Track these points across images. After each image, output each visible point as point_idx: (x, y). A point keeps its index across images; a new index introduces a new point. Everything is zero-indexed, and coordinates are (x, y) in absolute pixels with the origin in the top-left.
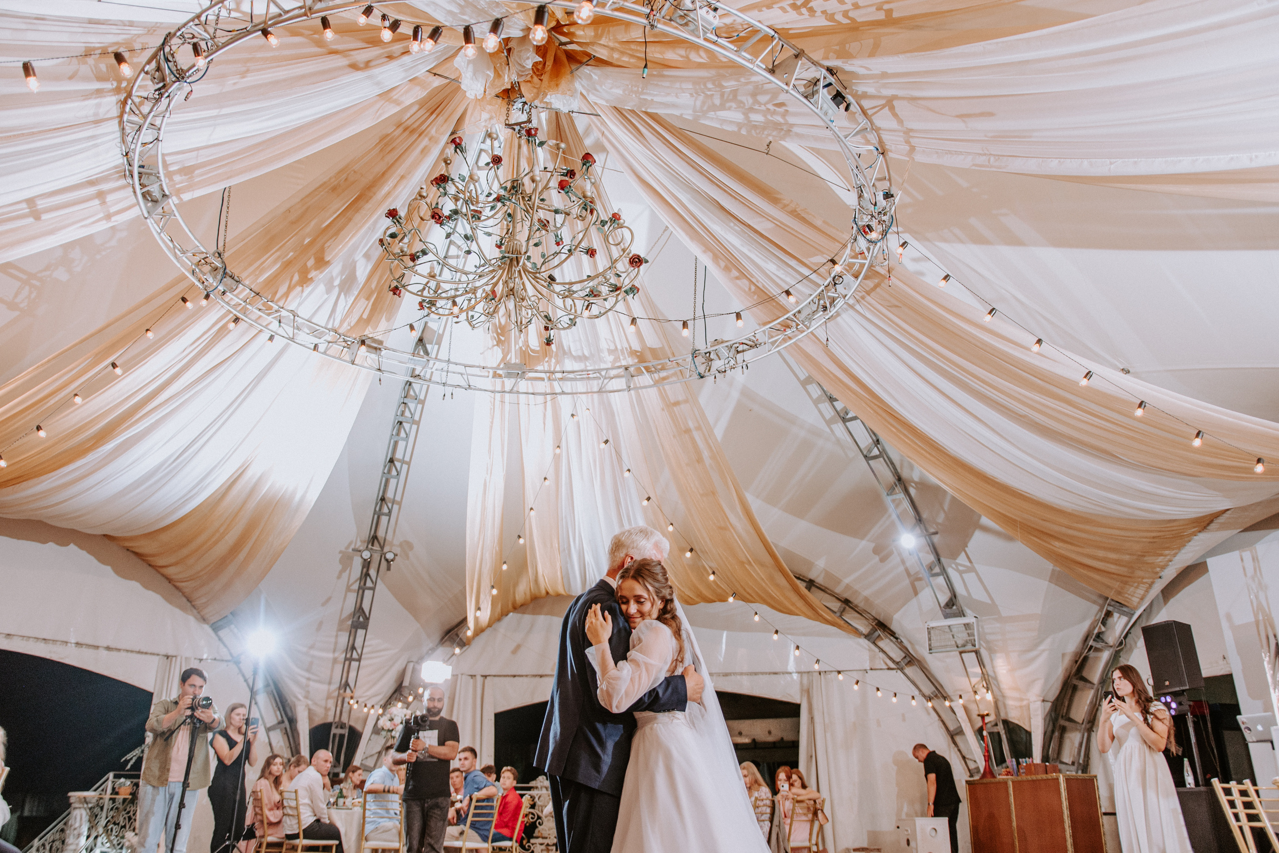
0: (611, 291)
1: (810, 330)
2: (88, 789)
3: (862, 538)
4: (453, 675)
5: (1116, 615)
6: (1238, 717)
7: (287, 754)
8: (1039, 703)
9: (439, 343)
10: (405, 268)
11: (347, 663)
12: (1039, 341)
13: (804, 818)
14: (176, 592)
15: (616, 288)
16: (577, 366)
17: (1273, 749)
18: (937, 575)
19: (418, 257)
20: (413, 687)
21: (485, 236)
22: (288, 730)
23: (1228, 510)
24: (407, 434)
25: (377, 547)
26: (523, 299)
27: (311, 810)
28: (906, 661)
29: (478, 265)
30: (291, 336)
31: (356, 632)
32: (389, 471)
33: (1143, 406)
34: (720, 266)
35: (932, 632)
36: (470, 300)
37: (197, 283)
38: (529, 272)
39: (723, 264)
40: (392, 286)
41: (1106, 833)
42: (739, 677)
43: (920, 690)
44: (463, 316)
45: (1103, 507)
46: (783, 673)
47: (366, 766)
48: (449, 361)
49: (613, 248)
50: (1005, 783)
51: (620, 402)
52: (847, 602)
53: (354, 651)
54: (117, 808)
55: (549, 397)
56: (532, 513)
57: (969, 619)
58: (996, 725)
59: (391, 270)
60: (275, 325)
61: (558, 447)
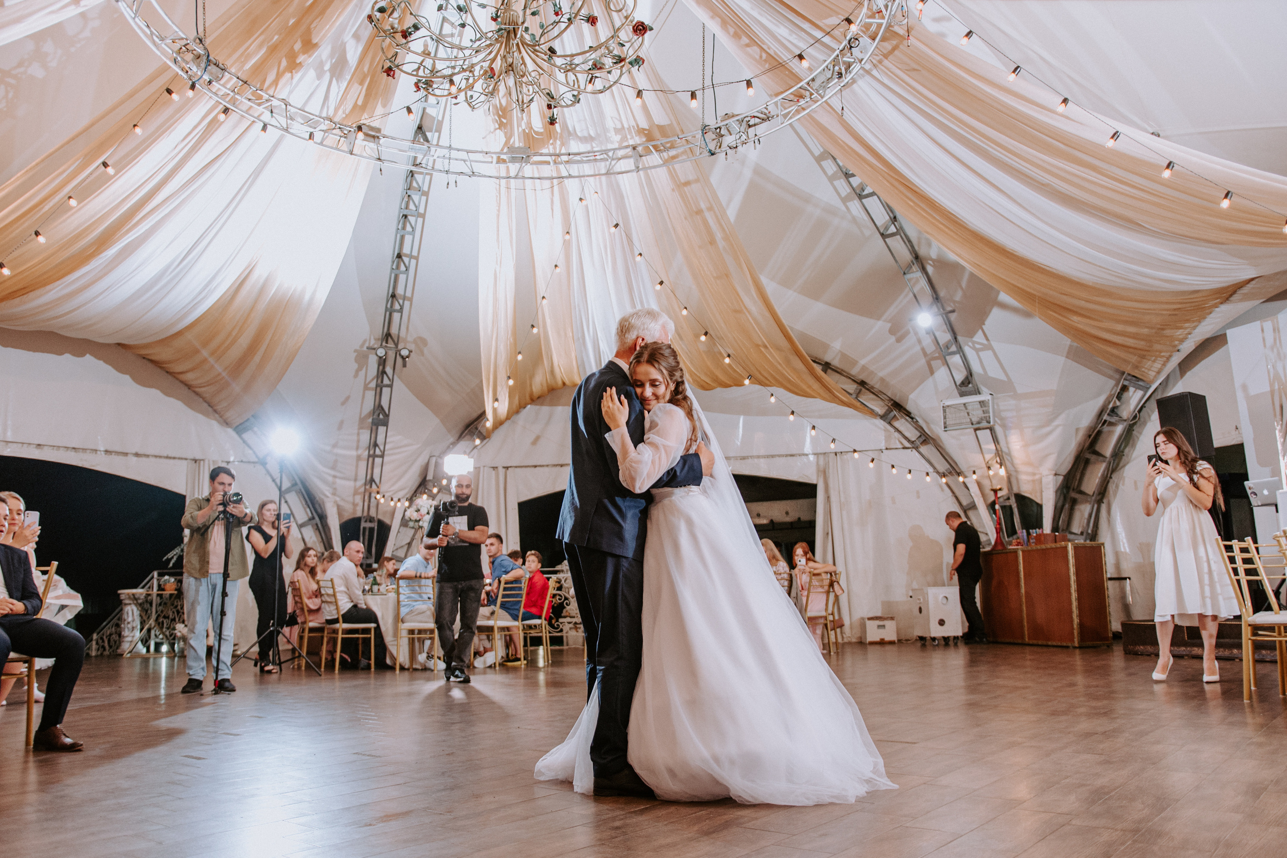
0: (615, 63)
1: (824, 99)
2: (136, 587)
3: (878, 319)
4: (475, 468)
5: (1132, 389)
6: (1246, 483)
7: (320, 548)
8: (1051, 478)
9: (439, 131)
10: (397, 45)
11: (371, 459)
12: (1065, 101)
13: (821, 590)
14: (196, 398)
15: (620, 60)
16: (583, 147)
17: (1277, 511)
18: (953, 353)
19: (410, 34)
20: (437, 480)
21: (480, 8)
22: (320, 525)
23: (1252, 279)
24: (413, 228)
25: (391, 344)
26: (522, 76)
27: (348, 596)
28: (921, 440)
29: (474, 39)
30: (285, 126)
31: (377, 429)
32: (398, 267)
33: (1171, 167)
34: (729, 34)
35: (947, 410)
36: (467, 79)
37: (180, 73)
38: (528, 45)
39: (732, 31)
40: (386, 67)
41: (1110, 595)
42: (756, 460)
43: (934, 468)
44: (462, 96)
45: (1125, 279)
46: (800, 455)
47: (397, 557)
48: (450, 148)
49: (614, 14)
50: (1015, 552)
51: (629, 184)
52: (863, 383)
53: (377, 448)
54: (165, 604)
55: (555, 181)
56: (545, 301)
57: (985, 396)
58: (1008, 499)
59: (383, 49)
60: (266, 117)
61: (568, 233)
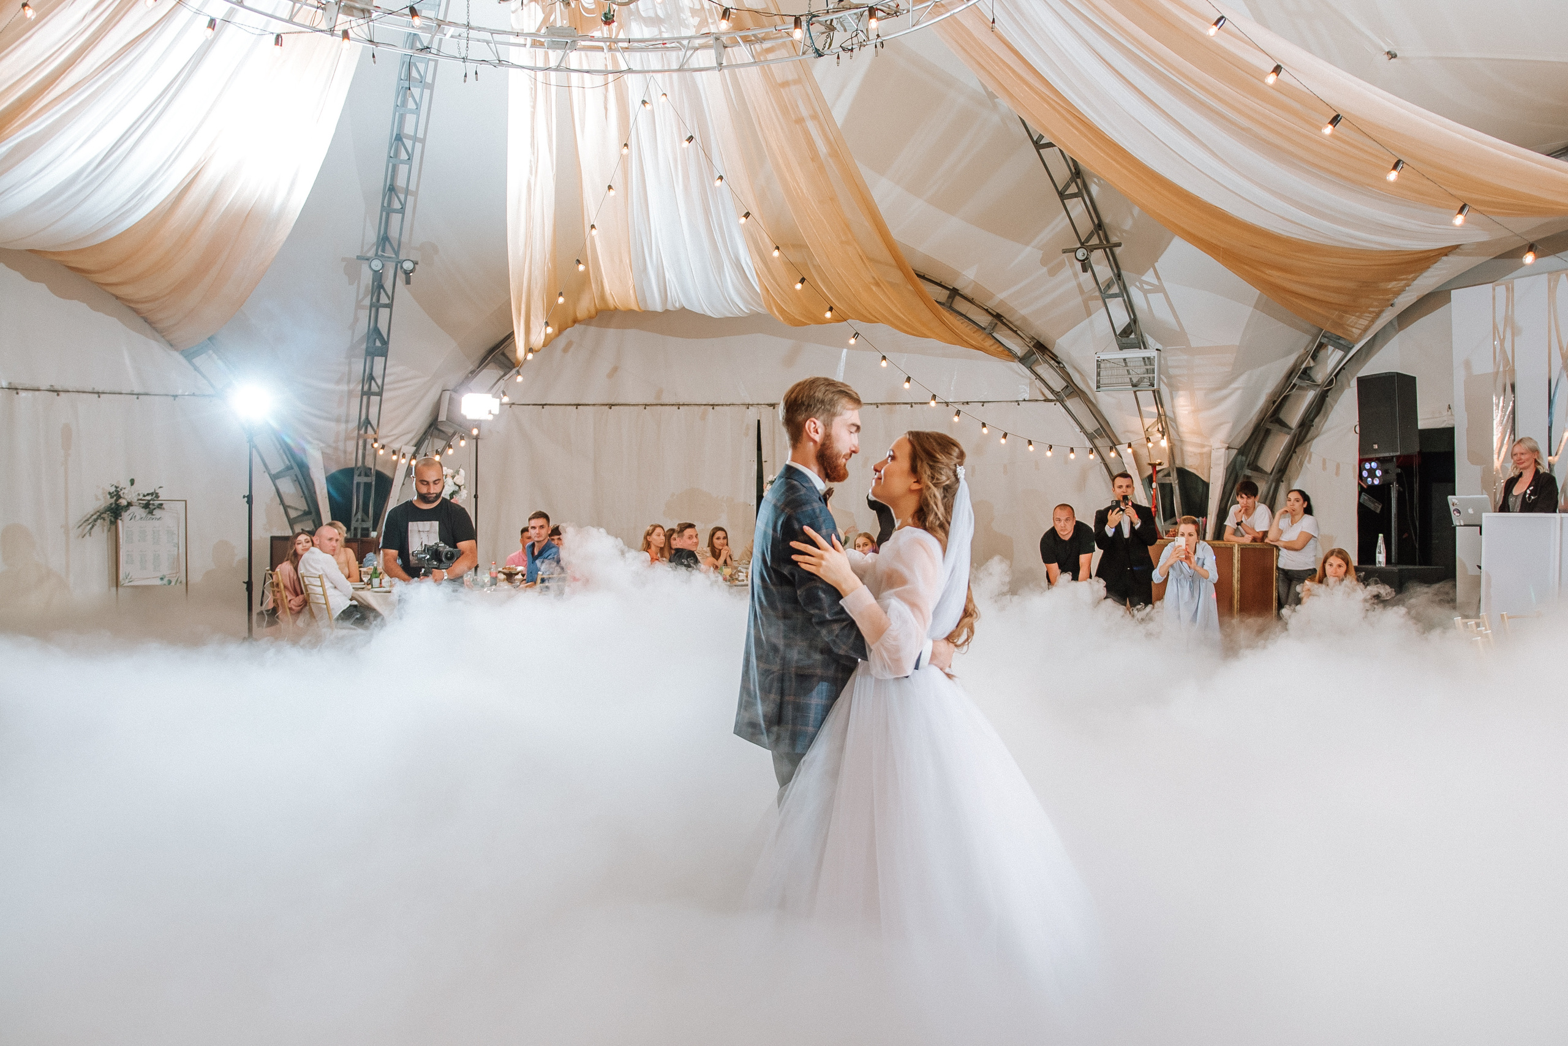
3: (1027, 244)
4: (501, 409)
5: (1330, 348)
6: (1450, 497)
7: (302, 507)
8: (1222, 451)
11: (365, 396)
12: (1277, 69)
17: (1481, 534)
18: (1115, 296)
20: (452, 422)
22: (300, 477)
24: (417, 103)
25: (389, 253)
28: (1068, 392)
31: (373, 359)
32: (397, 153)
35: (1102, 365)
43: (1081, 427)
48: (468, 25)
51: (709, 87)
52: (998, 317)
53: (373, 382)
55: (611, 77)
56: (594, 232)
57: (1151, 353)
58: (1168, 475)
61: (626, 145)
